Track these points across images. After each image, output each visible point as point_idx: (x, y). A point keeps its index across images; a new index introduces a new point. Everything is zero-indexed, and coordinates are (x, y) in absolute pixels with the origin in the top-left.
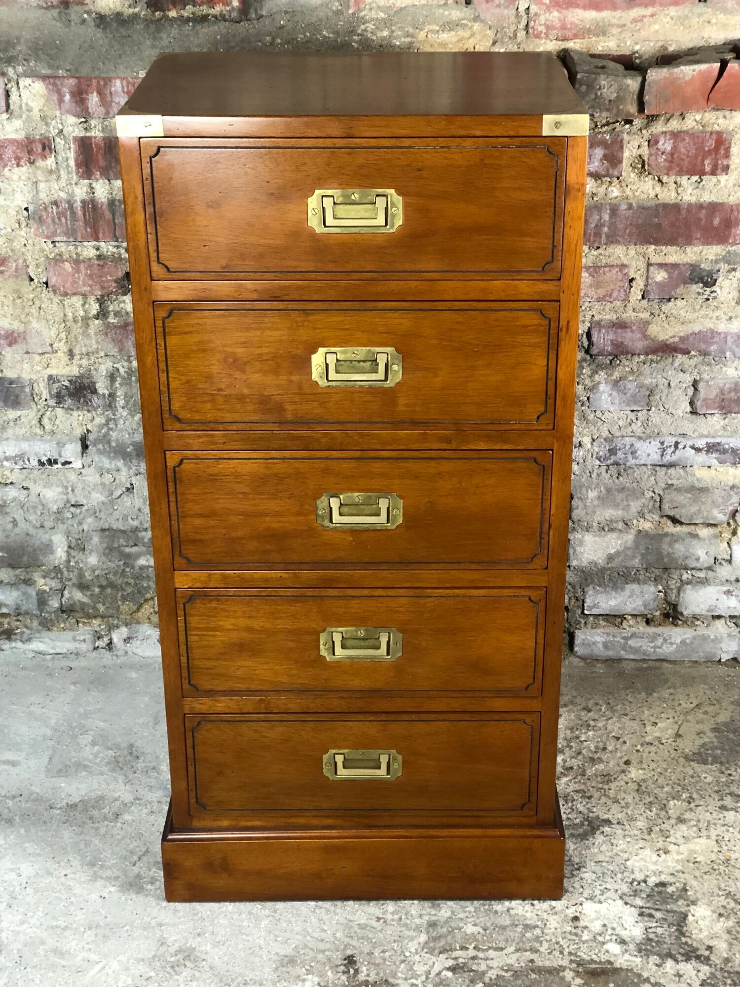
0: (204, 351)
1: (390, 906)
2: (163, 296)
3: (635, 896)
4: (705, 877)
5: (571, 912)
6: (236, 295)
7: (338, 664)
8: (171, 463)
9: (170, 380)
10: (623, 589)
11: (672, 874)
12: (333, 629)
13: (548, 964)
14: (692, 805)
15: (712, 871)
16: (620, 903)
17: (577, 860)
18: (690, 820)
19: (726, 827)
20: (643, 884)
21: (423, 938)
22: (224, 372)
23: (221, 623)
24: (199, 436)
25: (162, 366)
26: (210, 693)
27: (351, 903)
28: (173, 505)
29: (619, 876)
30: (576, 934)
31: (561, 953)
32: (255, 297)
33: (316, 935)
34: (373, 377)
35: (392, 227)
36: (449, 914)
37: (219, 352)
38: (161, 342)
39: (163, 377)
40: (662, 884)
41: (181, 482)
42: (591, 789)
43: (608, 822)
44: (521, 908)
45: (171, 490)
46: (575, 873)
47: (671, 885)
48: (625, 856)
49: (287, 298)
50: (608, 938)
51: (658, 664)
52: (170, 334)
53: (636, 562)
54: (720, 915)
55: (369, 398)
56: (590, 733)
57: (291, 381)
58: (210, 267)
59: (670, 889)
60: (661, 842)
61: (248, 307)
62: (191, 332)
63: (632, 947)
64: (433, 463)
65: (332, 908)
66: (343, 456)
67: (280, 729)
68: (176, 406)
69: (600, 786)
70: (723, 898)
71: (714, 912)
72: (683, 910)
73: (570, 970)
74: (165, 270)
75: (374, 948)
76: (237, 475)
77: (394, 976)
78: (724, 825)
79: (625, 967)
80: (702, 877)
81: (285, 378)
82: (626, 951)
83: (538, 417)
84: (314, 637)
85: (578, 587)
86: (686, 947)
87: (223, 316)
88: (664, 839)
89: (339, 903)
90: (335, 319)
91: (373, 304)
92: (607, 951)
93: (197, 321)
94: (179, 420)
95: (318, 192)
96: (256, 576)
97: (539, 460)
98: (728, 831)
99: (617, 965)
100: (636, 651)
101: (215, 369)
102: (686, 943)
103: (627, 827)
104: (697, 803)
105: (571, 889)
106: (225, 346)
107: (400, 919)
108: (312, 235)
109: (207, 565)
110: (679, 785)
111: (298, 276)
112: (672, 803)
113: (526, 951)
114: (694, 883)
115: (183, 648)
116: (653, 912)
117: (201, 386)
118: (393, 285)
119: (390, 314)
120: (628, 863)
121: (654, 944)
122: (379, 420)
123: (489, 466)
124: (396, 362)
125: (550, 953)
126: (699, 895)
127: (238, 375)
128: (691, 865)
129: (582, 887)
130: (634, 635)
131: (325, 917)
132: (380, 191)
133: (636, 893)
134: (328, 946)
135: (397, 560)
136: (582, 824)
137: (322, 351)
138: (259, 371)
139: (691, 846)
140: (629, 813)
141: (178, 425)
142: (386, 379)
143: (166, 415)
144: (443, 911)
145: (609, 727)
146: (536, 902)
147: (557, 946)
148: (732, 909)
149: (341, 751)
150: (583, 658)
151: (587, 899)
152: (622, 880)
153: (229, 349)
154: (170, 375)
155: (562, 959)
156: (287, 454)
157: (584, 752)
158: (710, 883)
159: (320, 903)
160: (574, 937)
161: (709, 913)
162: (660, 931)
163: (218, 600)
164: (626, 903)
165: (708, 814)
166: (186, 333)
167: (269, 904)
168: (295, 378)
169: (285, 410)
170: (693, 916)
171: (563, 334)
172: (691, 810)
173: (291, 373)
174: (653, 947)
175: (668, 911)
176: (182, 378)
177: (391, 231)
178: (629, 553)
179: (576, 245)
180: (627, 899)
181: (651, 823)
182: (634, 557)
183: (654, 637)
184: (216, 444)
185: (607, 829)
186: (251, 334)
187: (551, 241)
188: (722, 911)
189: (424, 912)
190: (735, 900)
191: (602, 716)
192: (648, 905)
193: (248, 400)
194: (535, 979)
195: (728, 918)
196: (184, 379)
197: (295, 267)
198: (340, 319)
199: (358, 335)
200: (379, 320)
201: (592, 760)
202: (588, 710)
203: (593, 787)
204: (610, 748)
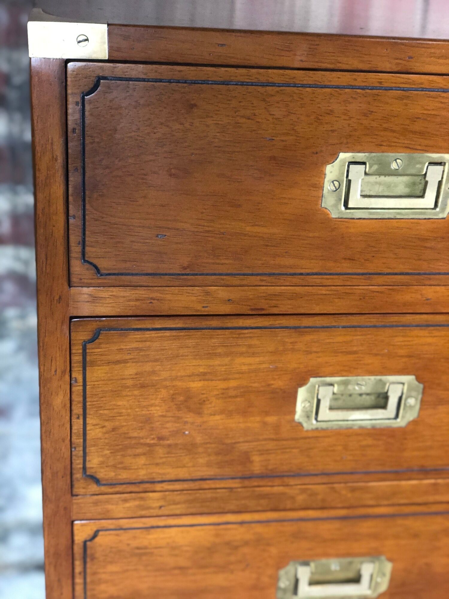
0: (143, 386)
2: (86, 310)
8: (80, 537)
9: (88, 428)
22: (169, 414)
24: (125, 501)
25: (78, 409)
34: (379, 414)
35: (443, 209)
37: (166, 387)
38: (78, 375)
39: (78, 424)
41: (93, 558)
45: (78, 569)
49: (275, 311)
52: (93, 364)
55: (369, 441)
57: (265, 424)
58: (164, 268)
62: (125, 361)
68: (94, 461)
74: (94, 271)
76: (174, 547)
81: (258, 419)
90: (340, 339)
91: (395, 318)
94: (97, 481)
95: (343, 156)
101: (157, 411)
106: (176, 378)
108: (325, 220)
111: (295, 280)
117: (135, 434)
119: (417, 332)
122: (379, 468)
124: (414, 394)
127: (190, 417)
132: (435, 156)
137: (314, 382)
138: (222, 412)
141: (94, 488)
142: (396, 416)
143: (78, 475)
153: (179, 384)
154: (88, 421)
166: (118, 362)
168: (271, 419)
169: (251, 462)
173: (267, 413)
176: (106, 424)
177: (441, 216)
184: (148, 508)
186: (217, 362)
193: (201, 450)
196: (109, 425)
197: (291, 267)
198: (348, 338)
199: (368, 360)
200: (401, 339)
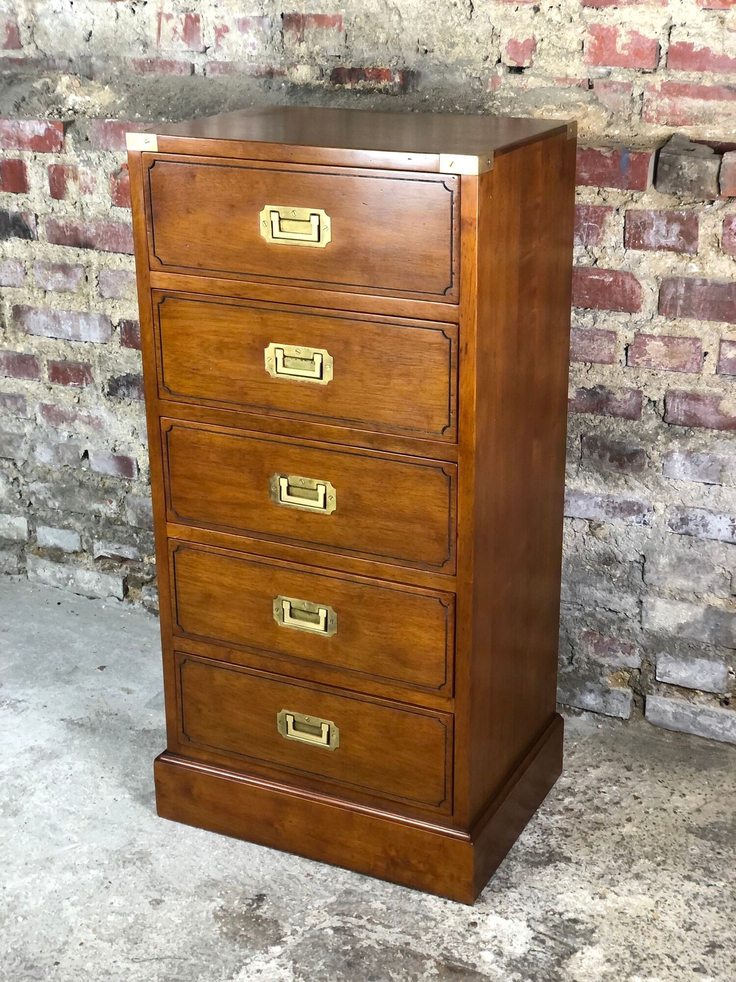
0: (187, 335)
1: (326, 869)
2: (157, 284)
3: (542, 922)
4: (621, 927)
5: (472, 918)
6: (209, 289)
7: (286, 632)
8: (164, 428)
9: (163, 356)
10: (693, 662)
11: (592, 916)
12: (285, 598)
13: (420, 950)
14: (659, 868)
15: (630, 923)
16: (525, 924)
17: (513, 880)
18: (646, 878)
19: (676, 894)
20: (557, 916)
21: (333, 899)
22: (201, 355)
23: (199, 575)
24: (184, 408)
25: (158, 345)
26: (192, 637)
27: (297, 857)
28: (166, 464)
29: (542, 903)
30: (463, 936)
31: (438, 945)
32: (222, 292)
33: (250, 873)
34: (311, 374)
35: (323, 242)
36: (368, 889)
37: (198, 337)
38: (157, 323)
39: (158, 353)
40: (575, 921)
41: (171, 445)
42: (575, 830)
43: (568, 860)
44: (433, 902)
45: (164, 451)
46: (503, 890)
47: (583, 923)
48: (561, 889)
49: (245, 296)
50: (489, 946)
51: (725, 747)
52: (163, 317)
53: (705, 637)
54: (608, 960)
55: (308, 392)
56: (614, 788)
57: (250, 370)
58: (191, 264)
59: (578, 927)
60: (604, 888)
61: (218, 301)
62: (178, 318)
63: (505, 960)
64: (359, 460)
65: (279, 857)
66: (290, 442)
67: (244, 680)
68: (167, 378)
69: (586, 830)
70: (623, 947)
71: (605, 956)
72: (576, 946)
73: (435, 960)
74: (160, 262)
75: (287, 894)
76: (211, 445)
77: (285, 919)
78: (676, 891)
79: (484, 973)
80: (617, 926)
81: (246, 365)
82: (497, 961)
83: (444, 429)
84: (269, 602)
85: (649, 651)
86: (554, 976)
87: (200, 307)
88: (608, 886)
89: (287, 855)
90: (281, 319)
91: (310, 309)
92: (480, 957)
93: (183, 309)
94: (170, 392)
95: (268, 208)
96: (226, 537)
97: (446, 470)
98: (675, 897)
99: (479, 970)
100: (705, 729)
101: (195, 351)
102: (556, 973)
103: (583, 868)
104: (666, 867)
105: (489, 901)
106: (202, 332)
107: (326, 880)
108: (263, 244)
109: (189, 521)
110: (661, 848)
111: (254, 278)
112: (642, 861)
113: (409, 934)
114: (606, 928)
115: (173, 591)
116: (547, 939)
117: (185, 365)
118: (326, 294)
119: (322, 319)
120: (559, 896)
121: (526, 964)
122: (317, 413)
123: (405, 470)
124: (328, 363)
125: (428, 943)
126: (602, 939)
127: (211, 359)
128: (617, 914)
129: (500, 902)
130: (702, 712)
131: (267, 861)
132: (314, 211)
133: (544, 921)
134: (253, 882)
135: (332, 543)
136: (543, 855)
137: (272, 346)
138: (226, 358)
139: (631, 900)
140: (594, 857)
141: (168, 396)
142: (321, 378)
143: (160, 386)
144: (365, 885)
145: (638, 788)
146: (450, 902)
147: (438, 939)
148: (623, 959)
149: (292, 713)
150: (654, 725)
151: (496, 912)
152: (541, 907)
153: (205, 336)
154: (163, 352)
155: (435, 950)
156: (248, 433)
157: (595, 800)
158: (621, 933)
159: (273, 851)
160: (459, 937)
161: (600, 956)
162: (540, 955)
163: (198, 554)
164: (529, 926)
165: (669, 879)
166: (174, 318)
167: (232, 840)
168: (253, 367)
169: (246, 394)
170: (583, 953)
171: (462, 355)
172: (655, 871)
173: (250, 363)
174: (523, 966)
175: (561, 943)
176: (171, 355)
177: (323, 246)
178: (699, 626)
179: (471, 274)
180: (533, 923)
181: (607, 871)
182: (703, 631)
183: (725, 718)
184: (195, 416)
185: (562, 865)
186: (220, 324)
187: (449, 268)
188: (613, 958)
189: (349, 881)
190: (632, 952)
191: (639, 777)
192: (547, 933)
193: (218, 381)
194: (399, 958)
195: (613, 964)
196: (174, 356)
197: (251, 270)
198: (286, 319)
199: (299, 335)
200: (314, 323)
201: (597, 809)
202: (629, 769)
203: (578, 829)
204: (623, 804)
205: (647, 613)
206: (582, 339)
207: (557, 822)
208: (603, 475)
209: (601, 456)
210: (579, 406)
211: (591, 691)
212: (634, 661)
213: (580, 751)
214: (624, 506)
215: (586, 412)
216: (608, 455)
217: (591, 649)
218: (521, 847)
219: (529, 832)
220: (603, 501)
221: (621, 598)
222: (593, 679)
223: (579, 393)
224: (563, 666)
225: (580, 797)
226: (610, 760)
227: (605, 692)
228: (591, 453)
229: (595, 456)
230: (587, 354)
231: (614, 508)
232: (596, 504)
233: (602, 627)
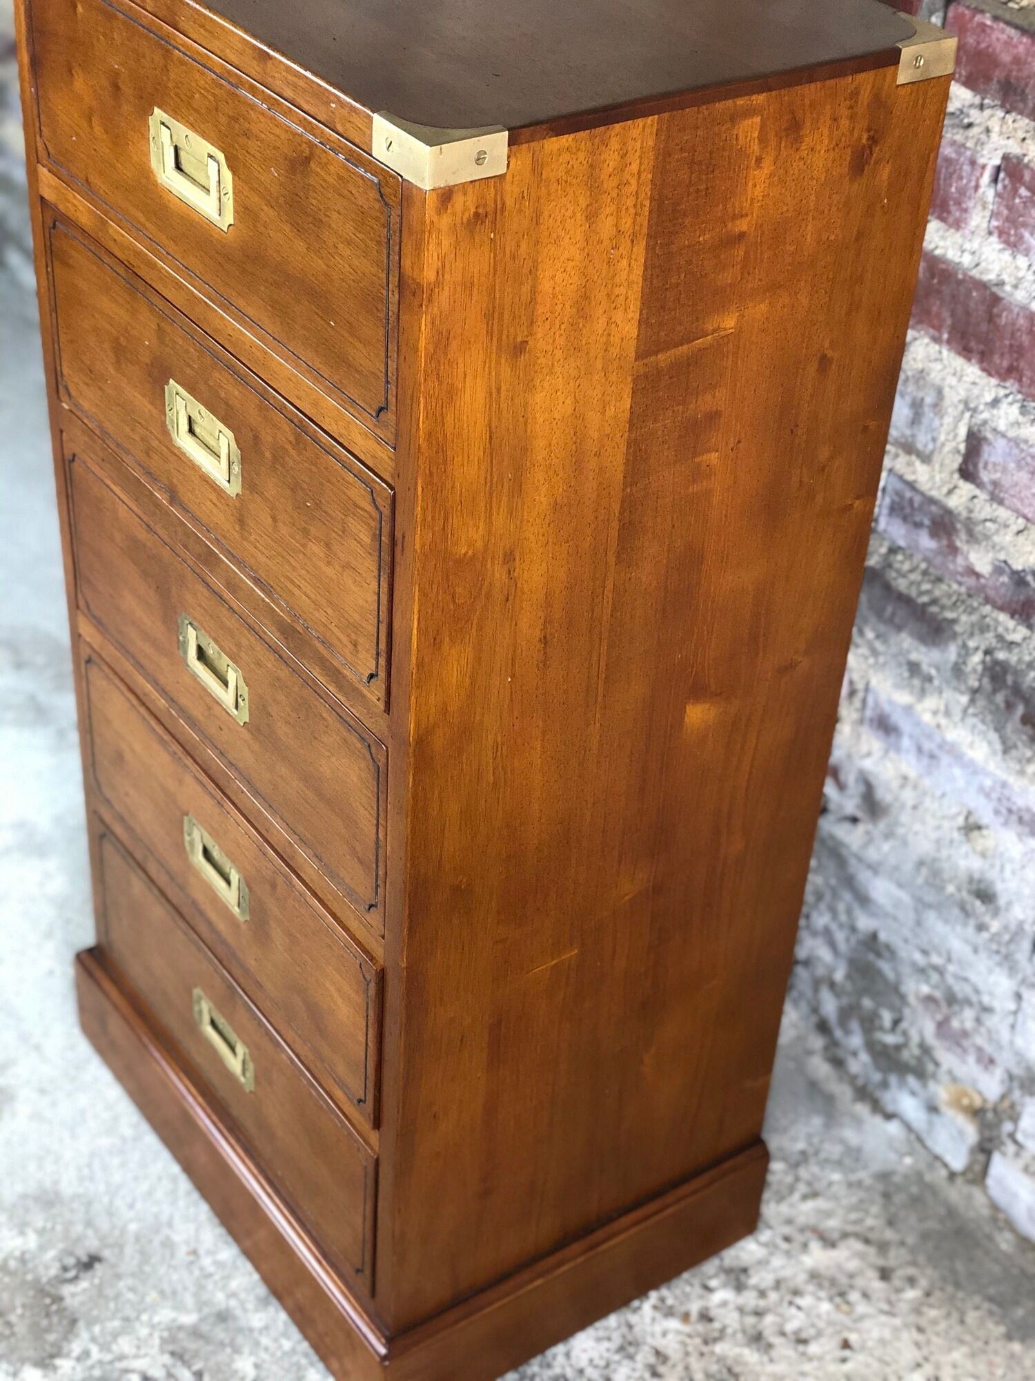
0: (81, 304)
2: (46, 192)
6: (100, 235)
8: (67, 453)
9: (59, 328)
12: (196, 821)
21: (191, 1319)
23: (111, 716)
24: (85, 431)
25: (53, 303)
28: (71, 514)
32: (115, 250)
33: (117, 1203)
35: (225, 221)
36: (258, 1325)
38: (49, 262)
39: (53, 318)
41: (75, 486)
42: (680, 1368)
45: (69, 491)
52: (55, 256)
56: (825, 1306)
58: (79, 175)
62: (69, 266)
68: (65, 369)
74: (47, 152)
75: (133, 1275)
76: (115, 516)
77: (90, 1324)
81: (147, 404)
83: (370, 677)
84: (179, 815)
85: (1016, 1084)
87: (91, 261)
90: (181, 342)
94: (69, 394)
95: (158, 112)
97: (373, 750)
106: (96, 310)
107: (210, 1276)
108: (155, 182)
109: (99, 623)
123: (324, 713)
124: (236, 461)
131: (159, 1195)
132: (212, 149)
134: (105, 1225)
137: (173, 385)
142: (230, 481)
143: (59, 377)
145: (867, 1324)
150: (994, 1206)
153: (100, 319)
154: (59, 320)
156: (152, 522)
157: (769, 1319)
163: (108, 683)
166: (66, 265)
177: (224, 228)
179: (412, 398)
184: (96, 454)
187: (384, 368)
189: (242, 1295)
191: (889, 1302)
196: (69, 334)
197: (143, 225)
198: (186, 346)
199: (200, 385)
200: (218, 374)
201: (757, 1339)
202: (885, 1274)
203: (687, 1368)
204: (813, 1348)
205: (1024, 1023)
206: (1019, 467)
207: (664, 1334)
208: (1004, 740)
209: (1009, 706)
210: (991, 593)
211: (913, 1093)
212: (991, 1086)
213: (836, 1198)
214: (1026, 817)
215: (1001, 609)
216: (1020, 710)
217: (929, 1028)
218: (561, 1359)
219: (601, 1333)
220: (993, 789)
221: (990, 972)
222: (921, 1075)
223: (999, 569)
224: (881, 1028)
225: (749, 1299)
226: (867, 1241)
227: (933, 1109)
228: (995, 691)
229: (1000, 698)
230: (1021, 500)
231: (1010, 811)
232: (981, 789)
233: (951, 999)
